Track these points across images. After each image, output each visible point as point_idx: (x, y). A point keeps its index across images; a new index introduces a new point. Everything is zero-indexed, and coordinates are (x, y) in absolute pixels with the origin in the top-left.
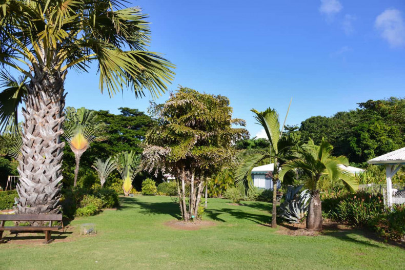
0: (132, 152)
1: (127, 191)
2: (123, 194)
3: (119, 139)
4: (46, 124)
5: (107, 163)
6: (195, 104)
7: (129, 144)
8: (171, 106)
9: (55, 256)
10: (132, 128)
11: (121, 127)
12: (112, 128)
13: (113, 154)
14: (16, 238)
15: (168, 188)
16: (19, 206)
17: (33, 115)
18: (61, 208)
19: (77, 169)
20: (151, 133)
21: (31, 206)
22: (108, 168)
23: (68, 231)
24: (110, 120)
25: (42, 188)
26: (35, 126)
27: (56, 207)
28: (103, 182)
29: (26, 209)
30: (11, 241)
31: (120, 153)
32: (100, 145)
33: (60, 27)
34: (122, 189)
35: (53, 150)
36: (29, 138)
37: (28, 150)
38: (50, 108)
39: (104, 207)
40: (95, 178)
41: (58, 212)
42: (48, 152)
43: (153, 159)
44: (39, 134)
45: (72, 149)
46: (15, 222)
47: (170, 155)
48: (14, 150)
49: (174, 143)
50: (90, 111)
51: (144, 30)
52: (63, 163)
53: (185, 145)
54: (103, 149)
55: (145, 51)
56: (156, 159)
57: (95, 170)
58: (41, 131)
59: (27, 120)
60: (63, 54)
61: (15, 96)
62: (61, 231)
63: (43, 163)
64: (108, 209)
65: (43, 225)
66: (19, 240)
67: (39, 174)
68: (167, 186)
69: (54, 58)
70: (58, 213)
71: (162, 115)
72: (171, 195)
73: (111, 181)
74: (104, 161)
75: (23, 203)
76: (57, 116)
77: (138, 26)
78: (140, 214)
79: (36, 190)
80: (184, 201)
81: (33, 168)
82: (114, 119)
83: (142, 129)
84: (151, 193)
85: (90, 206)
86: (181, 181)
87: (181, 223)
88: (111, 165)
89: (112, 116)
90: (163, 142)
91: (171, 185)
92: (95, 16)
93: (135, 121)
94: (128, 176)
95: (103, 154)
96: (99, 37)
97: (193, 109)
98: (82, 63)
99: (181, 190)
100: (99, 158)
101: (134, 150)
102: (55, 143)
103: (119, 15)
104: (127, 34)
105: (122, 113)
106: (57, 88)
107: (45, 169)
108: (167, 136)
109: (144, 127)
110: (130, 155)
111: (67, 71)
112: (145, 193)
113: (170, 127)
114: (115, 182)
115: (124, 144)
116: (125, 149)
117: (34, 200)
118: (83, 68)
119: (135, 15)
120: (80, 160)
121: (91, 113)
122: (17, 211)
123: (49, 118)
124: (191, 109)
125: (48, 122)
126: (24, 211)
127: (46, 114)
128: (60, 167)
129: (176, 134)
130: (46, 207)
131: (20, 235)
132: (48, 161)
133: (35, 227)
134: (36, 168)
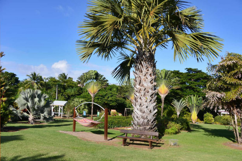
0: (196, 95)
1: (194, 120)
2: (192, 122)
3: (187, 87)
4: (147, 80)
5: (180, 102)
6: (240, 64)
7: (194, 91)
8: (223, 66)
9: (156, 157)
10: (194, 81)
11: (188, 80)
12: (182, 81)
13: (183, 97)
14: (133, 144)
15: (222, 120)
16: (134, 125)
17: (139, 75)
18: (157, 128)
19: (163, 105)
20: (210, 83)
21: (140, 126)
22: (181, 105)
23: (161, 142)
24: (181, 76)
25: (146, 116)
26: (140, 81)
27: (154, 128)
28: (178, 113)
29: (137, 128)
30: (131, 145)
31: (188, 96)
32: (175, 91)
33: (150, 25)
34: (190, 119)
35: (151, 94)
36: (138, 88)
37: (138, 94)
38: (148, 70)
39: (181, 129)
40: (173, 111)
41: (155, 130)
42: (148, 95)
43: (213, 100)
44: (143, 85)
45: (159, 93)
46: (132, 134)
47: (225, 97)
48: (127, 94)
49: (227, 90)
50: (168, 71)
51: (199, 20)
52: (157, 102)
53: (235, 91)
54: (177, 94)
55: (201, 32)
56: (215, 101)
57: (174, 106)
58: (144, 84)
59: (136, 78)
60: (153, 40)
61: (129, 65)
62: (157, 142)
63: (146, 102)
64: (183, 131)
65: (147, 137)
66: (135, 145)
67: (144, 108)
68: (221, 118)
69: (148, 43)
70: (155, 132)
71: (216, 72)
72: (224, 124)
73: (184, 113)
74: (178, 101)
75: (136, 124)
76: (152, 75)
77: (195, 18)
78: (205, 136)
79: (142, 117)
80: (237, 130)
81: (141, 104)
82: (183, 75)
83: (201, 81)
84: (210, 122)
85: (173, 128)
86: (234, 115)
87: (235, 144)
88: (183, 103)
89: (182, 74)
90: (219, 89)
91: (224, 117)
92: (169, 16)
93: (196, 76)
94: (194, 110)
95: (177, 97)
96: (172, 27)
97: (239, 67)
98: (163, 43)
99: (234, 122)
100: (175, 99)
101: (197, 94)
102: (152, 90)
103: (183, 13)
104: (189, 23)
105: (188, 72)
106: (151, 59)
107: (147, 105)
108: (221, 85)
109: (203, 80)
110: (195, 97)
111: (156, 49)
112: (206, 122)
113: (223, 79)
114: (186, 114)
115: (190, 90)
116: (191, 93)
117: (142, 122)
118: (164, 47)
119: (192, 12)
120: (164, 100)
121: (169, 72)
122: (133, 128)
123: (148, 76)
124: (237, 67)
125: (147, 78)
126: (136, 128)
127: (146, 74)
128: (156, 104)
129: (227, 84)
130: (148, 127)
131: (135, 142)
132: (149, 100)
133: (143, 138)
134: (142, 104)
